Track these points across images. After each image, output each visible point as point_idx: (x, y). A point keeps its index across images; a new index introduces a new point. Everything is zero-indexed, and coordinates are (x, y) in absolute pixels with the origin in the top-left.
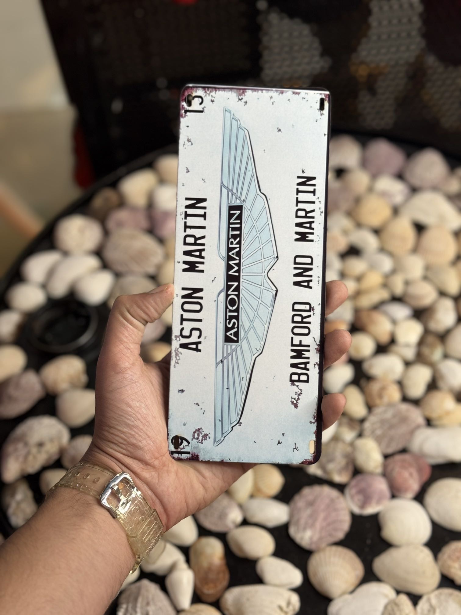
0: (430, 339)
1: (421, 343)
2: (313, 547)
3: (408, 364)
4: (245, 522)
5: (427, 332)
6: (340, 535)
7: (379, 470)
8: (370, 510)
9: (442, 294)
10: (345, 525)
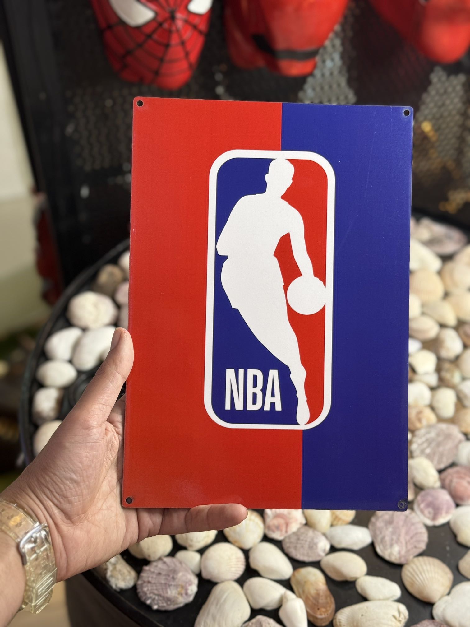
0: (446, 365)
1: (439, 370)
2: (402, 561)
3: (433, 389)
4: (333, 549)
5: (440, 360)
6: (423, 546)
7: (438, 484)
8: (441, 520)
9: (442, 326)
10: (424, 537)
